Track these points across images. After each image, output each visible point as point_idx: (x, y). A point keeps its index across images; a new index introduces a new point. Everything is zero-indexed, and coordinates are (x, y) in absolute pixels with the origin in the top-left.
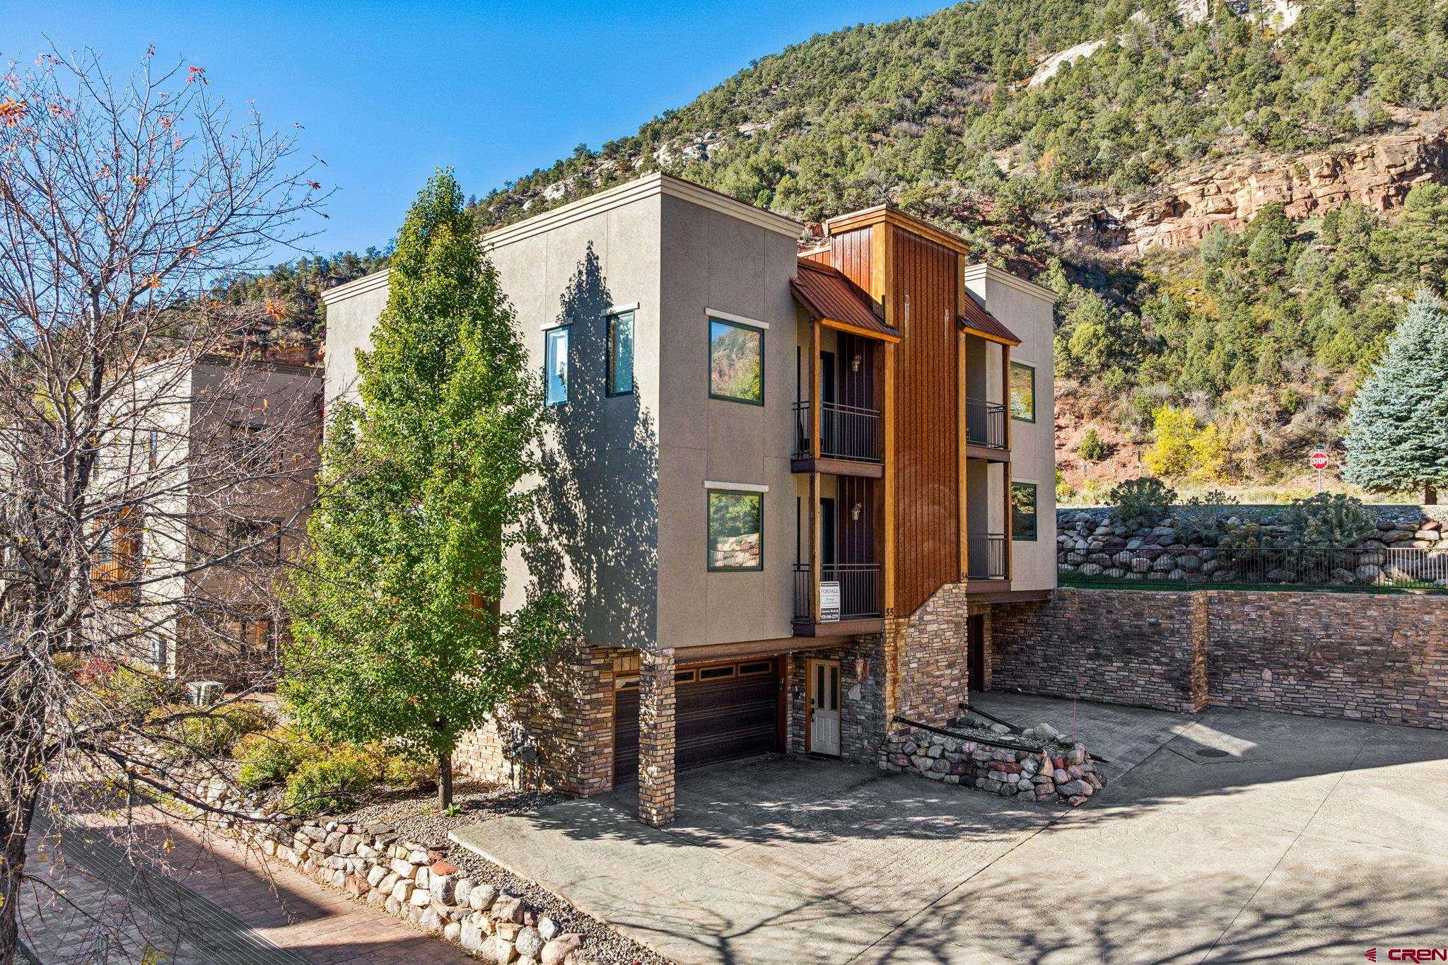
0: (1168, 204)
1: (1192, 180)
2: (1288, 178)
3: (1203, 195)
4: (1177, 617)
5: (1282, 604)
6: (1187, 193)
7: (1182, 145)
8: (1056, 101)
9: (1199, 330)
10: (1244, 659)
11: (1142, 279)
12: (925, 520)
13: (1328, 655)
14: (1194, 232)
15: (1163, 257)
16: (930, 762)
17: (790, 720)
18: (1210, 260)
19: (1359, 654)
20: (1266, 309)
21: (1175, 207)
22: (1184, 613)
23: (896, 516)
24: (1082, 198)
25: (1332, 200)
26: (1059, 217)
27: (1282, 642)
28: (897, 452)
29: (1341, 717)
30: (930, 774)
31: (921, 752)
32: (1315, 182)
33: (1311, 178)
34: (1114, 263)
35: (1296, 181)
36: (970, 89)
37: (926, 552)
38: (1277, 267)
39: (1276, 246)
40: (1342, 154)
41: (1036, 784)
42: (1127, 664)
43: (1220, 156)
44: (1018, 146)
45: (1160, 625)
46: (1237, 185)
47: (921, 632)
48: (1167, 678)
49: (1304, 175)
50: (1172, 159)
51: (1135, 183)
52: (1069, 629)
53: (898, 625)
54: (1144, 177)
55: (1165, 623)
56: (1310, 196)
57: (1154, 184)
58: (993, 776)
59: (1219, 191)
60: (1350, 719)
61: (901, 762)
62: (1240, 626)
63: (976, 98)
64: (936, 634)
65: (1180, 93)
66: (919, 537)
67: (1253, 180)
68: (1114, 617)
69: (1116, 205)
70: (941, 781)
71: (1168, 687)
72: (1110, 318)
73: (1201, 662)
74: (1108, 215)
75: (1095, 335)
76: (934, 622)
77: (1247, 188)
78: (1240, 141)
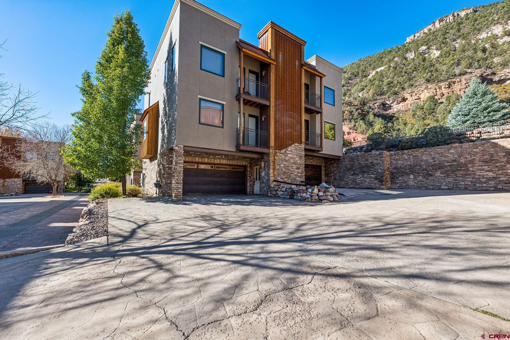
0: (402, 99)
1: (409, 92)
2: (436, 89)
3: (411, 96)
4: (379, 159)
5: (417, 153)
6: (407, 96)
7: (406, 85)
8: (374, 80)
9: (409, 126)
10: (403, 172)
11: (395, 117)
12: (288, 122)
13: (434, 168)
14: (409, 105)
15: (400, 111)
16: (282, 193)
17: (248, 185)
18: (413, 111)
19: (447, 166)
20: (429, 121)
21: (404, 99)
22: (381, 157)
23: (275, 119)
24: (379, 99)
25: (448, 94)
26: (373, 104)
27: (417, 165)
28: (276, 99)
29: (440, 189)
30: (282, 196)
31: (279, 190)
32: (443, 89)
33: (442, 89)
34: (388, 114)
35: (438, 90)
36: (353, 80)
37: (288, 132)
38: (432, 111)
39: (432, 106)
40: (451, 82)
41: (311, 196)
42: (363, 176)
43: (416, 86)
44: (364, 91)
45: (373, 162)
46: (421, 93)
47: (285, 156)
48: (376, 179)
49: (440, 88)
50: (403, 89)
51: (393, 95)
52: (346, 167)
53: (275, 152)
54: (396, 93)
55: (375, 162)
56: (442, 93)
57: (398, 95)
58: (299, 195)
59: (416, 94)
60: (443, 189)
61: (274, 193)
62: (402, 162)
63: (355, 82)
64: (292, 158)
65: (406, 75)
66: (285, 127)
67: (426, 91)
68: (359, 162)
69: (388, 100)
70: (284, 198)
71: (376, 181)
72: (385, 124)
73: (388, 174)
74: (386, 103)
75: (381, 128)
76: (291, 154)
77: (424, 93)
78: (422, 82)
